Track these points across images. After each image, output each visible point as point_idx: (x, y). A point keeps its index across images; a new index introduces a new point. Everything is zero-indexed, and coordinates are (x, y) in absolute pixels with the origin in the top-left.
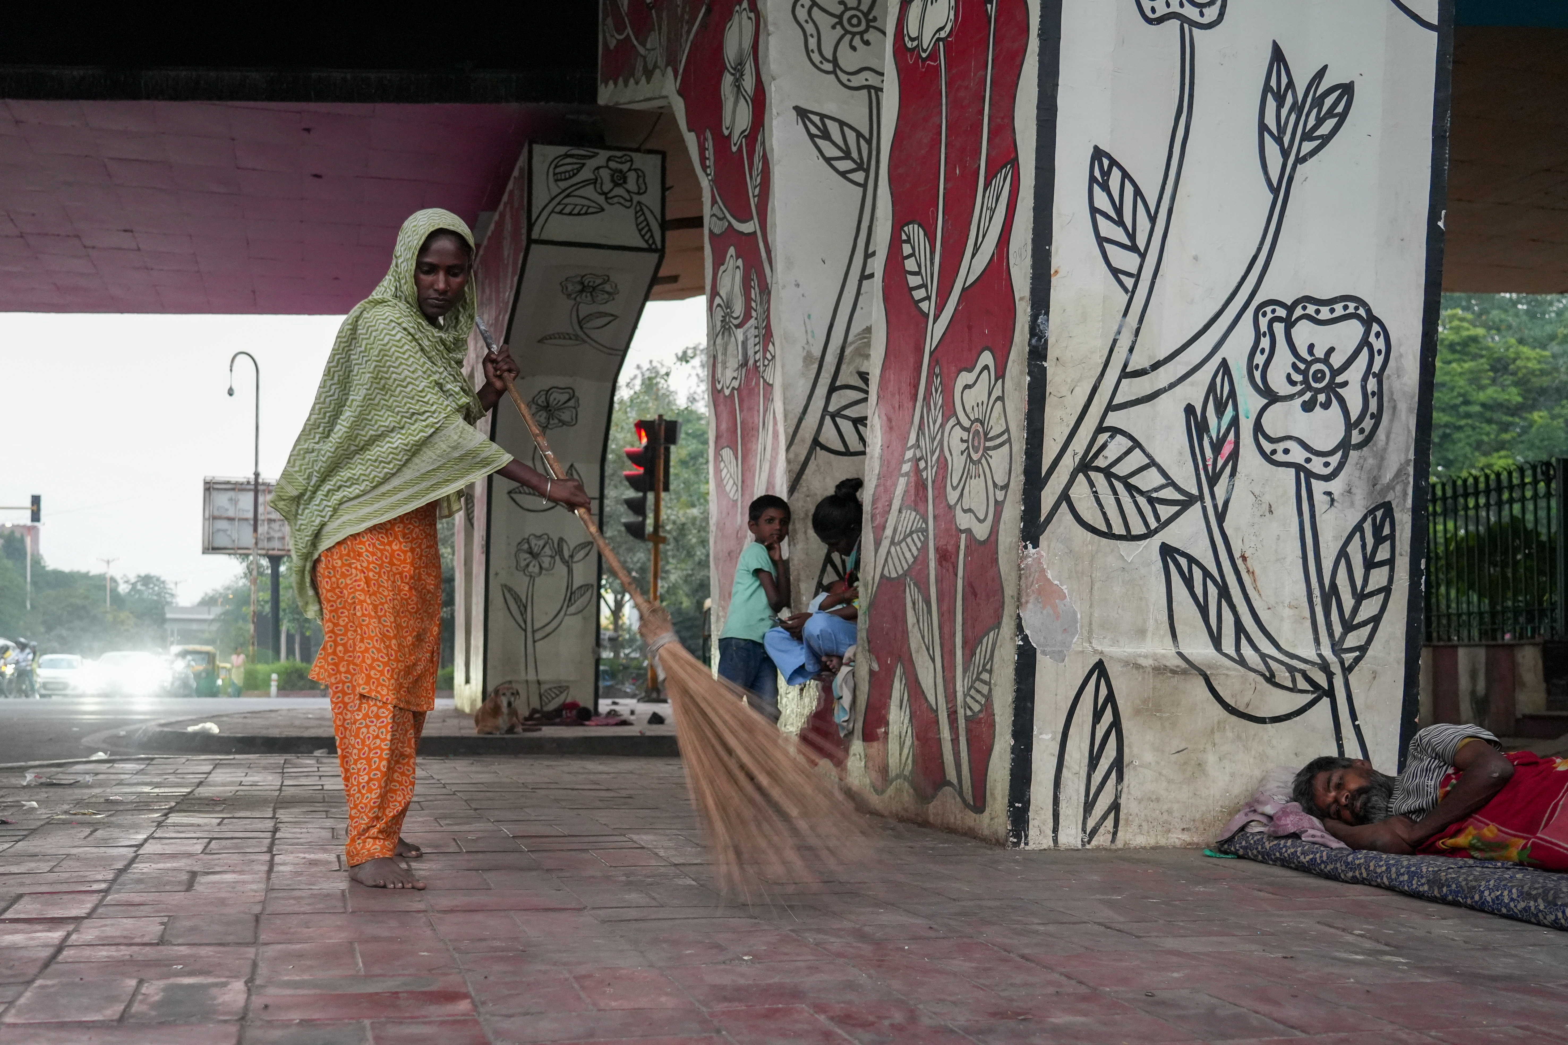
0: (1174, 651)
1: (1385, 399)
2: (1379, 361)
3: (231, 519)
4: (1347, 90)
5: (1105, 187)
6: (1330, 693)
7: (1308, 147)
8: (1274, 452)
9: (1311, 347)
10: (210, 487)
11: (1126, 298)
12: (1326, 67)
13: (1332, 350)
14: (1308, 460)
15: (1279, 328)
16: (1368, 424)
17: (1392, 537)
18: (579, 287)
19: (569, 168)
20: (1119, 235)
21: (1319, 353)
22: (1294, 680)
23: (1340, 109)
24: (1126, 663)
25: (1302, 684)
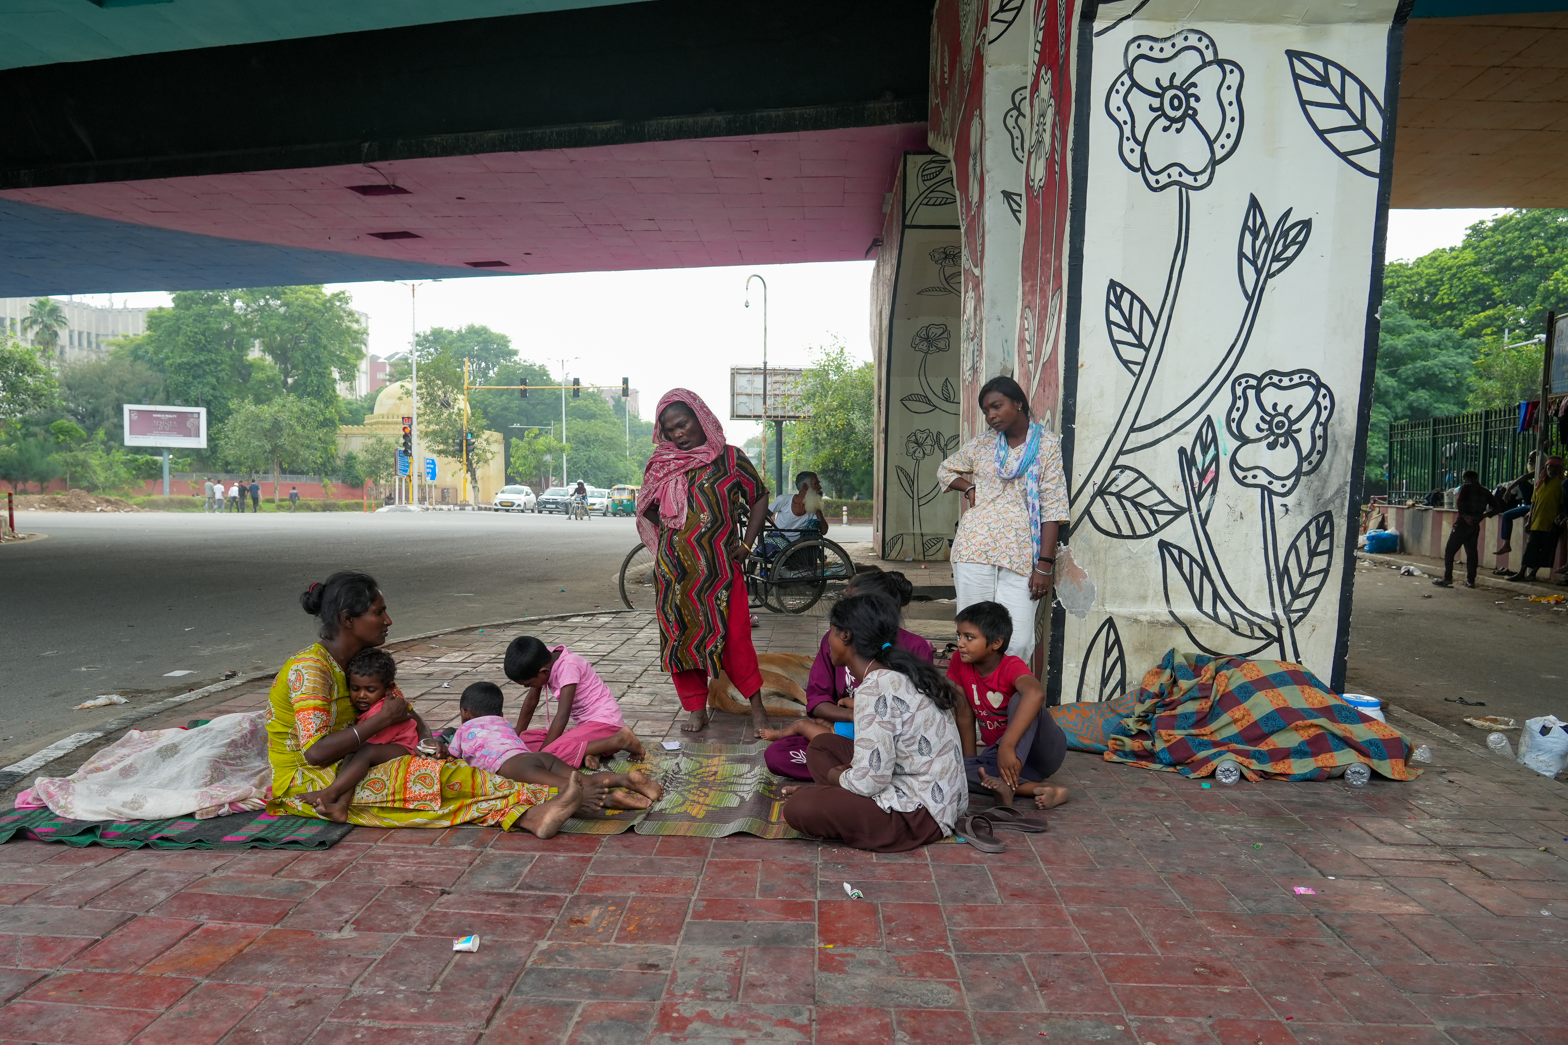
0: (1167, 610)
1: (1329, 440)
2: (1324, 414)
3: (748, 395)
4: (1307, 224)
5: (1118, 307)
6: (1280, 640)
7: (1276, 266)
8: (1245, 477)
9: (1275, 406)
10: (736, 372)
11: (1134, 379)
12: (1291, 209)
13: (1290, 407)
14: (1270, 483)
15: (1251, 393)
16: (1315, 458)
17: (1331, 535)
18: (943, 256)
19: (933, 170)
20: (1129, 337)
21: (1281, 409)
22: (1252, 631)
23: (1300, 238)
24: (1128, 619)
25: (1258, 633)
